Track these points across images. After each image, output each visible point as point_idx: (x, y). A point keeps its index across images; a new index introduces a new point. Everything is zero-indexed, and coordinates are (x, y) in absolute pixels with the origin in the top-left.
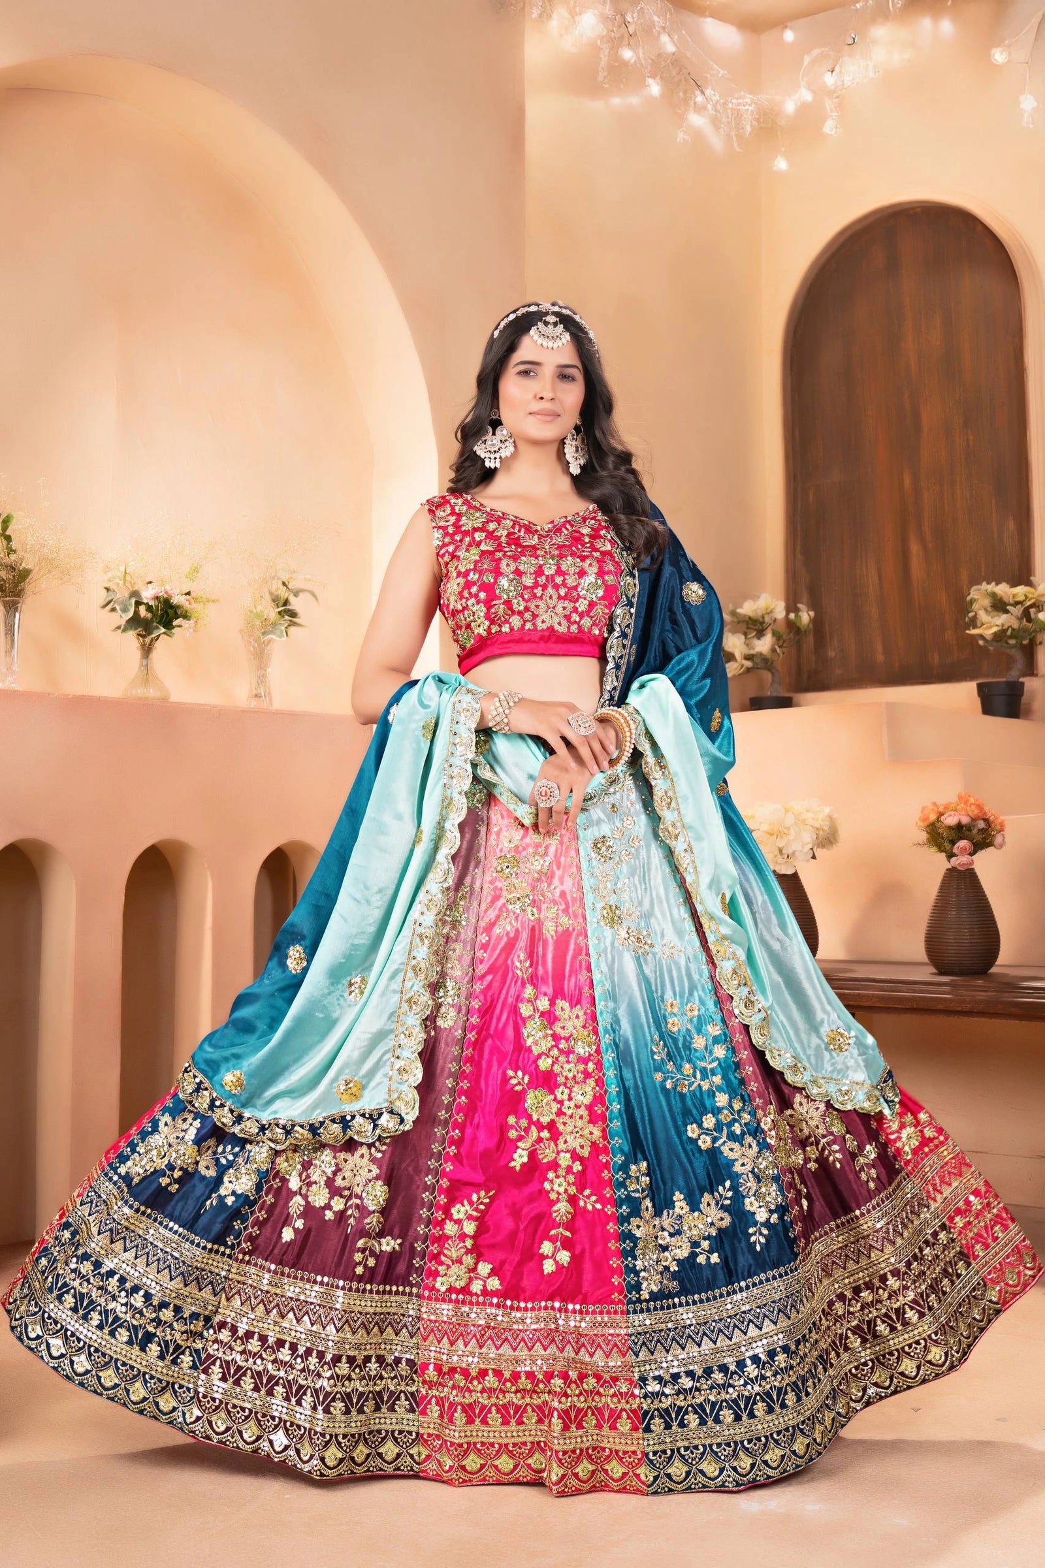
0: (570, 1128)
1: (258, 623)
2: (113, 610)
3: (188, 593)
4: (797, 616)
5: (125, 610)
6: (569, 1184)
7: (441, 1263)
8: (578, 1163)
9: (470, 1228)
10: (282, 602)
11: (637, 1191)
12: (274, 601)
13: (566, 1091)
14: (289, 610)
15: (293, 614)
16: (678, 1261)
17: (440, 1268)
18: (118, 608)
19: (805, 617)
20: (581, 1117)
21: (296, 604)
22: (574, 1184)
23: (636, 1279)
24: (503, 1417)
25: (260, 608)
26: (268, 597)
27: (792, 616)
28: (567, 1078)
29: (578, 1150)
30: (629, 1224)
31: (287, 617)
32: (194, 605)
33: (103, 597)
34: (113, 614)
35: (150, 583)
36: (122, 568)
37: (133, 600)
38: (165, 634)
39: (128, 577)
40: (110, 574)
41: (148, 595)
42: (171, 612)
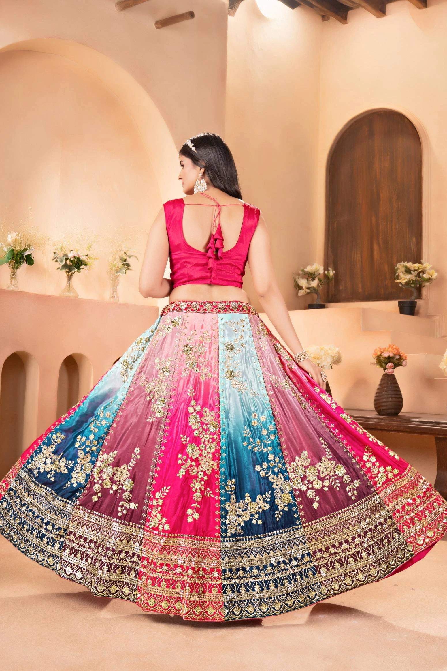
35: (72, 251)
36: (61, 245)
37: (65, 258)
38: (77, 271)
39: (63, 248)
40: (56, 247)
41: (71, 256)
42: (80, 263)
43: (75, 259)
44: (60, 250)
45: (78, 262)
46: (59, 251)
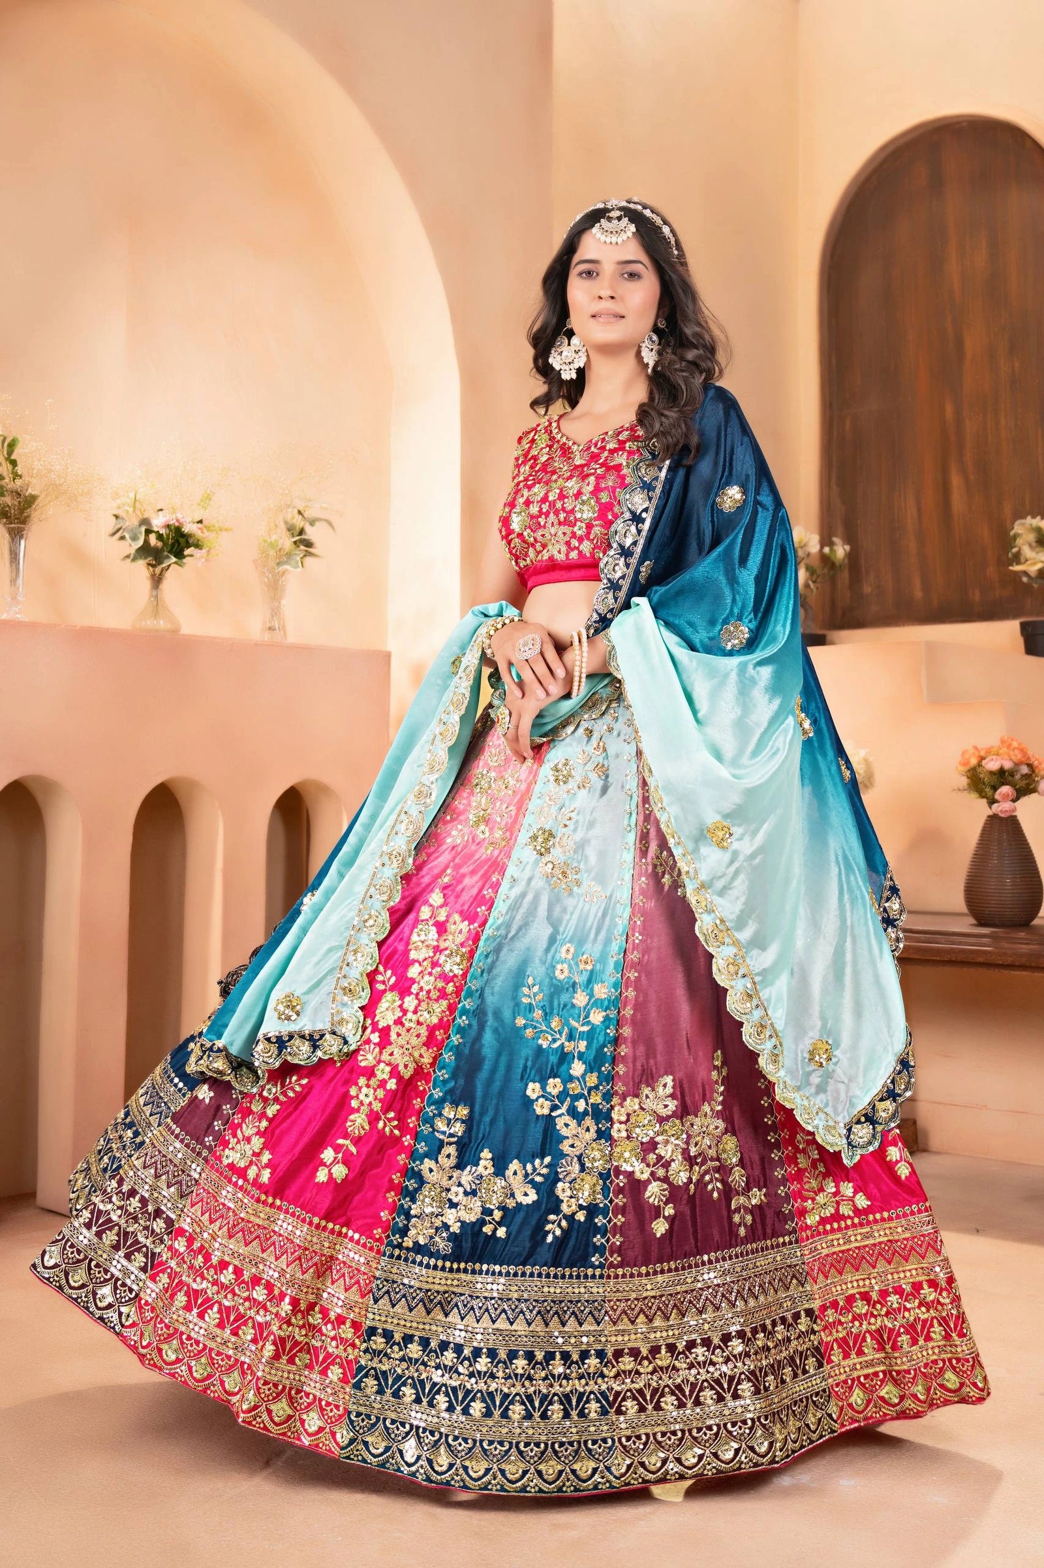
0: (401, 1041)
1: (272, 553)
2: (123, 538)
3: (200, 522)
4: (832, 550)
5: (134, 538)
6: (376, 1099)
7: (235, 1136)
8: (394, 1081)
9: (272, 1110)
10: (298, 531)
11: (444, 1133)
12: (289, 530)
13: (416, 1002)
14: (305, 540)
15: (309, 544)
16: (463, 1223)
17: (232, 1140)
18: (127, 536)
19: (841, 551)
20: (418, 1036)
21: (311, 533)
22: (381, 1101)
23: (405, 1222)
24: (221, 1319)
25: (274, 537)
26: (283, 527)
27: (827, 550)
28: (421, 989)
29: (401, 1068)
30: (422, 1163)
31: (302, 547)
32: (207, 533)
33: (111, 524)
34: (122, 542)
35: (161, 510)
36: (132, 495)
37: (143, 529)
38: (175, 563)
39: (138, 505)
40: (119, 501)
41: (158, 523)
42: (182, 541)
43: (170, 530)
44: (131, 510)
45: (177, 541)
46: (127, 512)
